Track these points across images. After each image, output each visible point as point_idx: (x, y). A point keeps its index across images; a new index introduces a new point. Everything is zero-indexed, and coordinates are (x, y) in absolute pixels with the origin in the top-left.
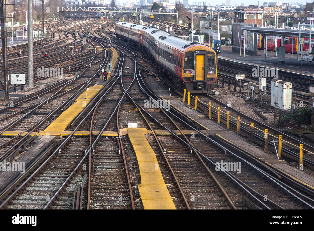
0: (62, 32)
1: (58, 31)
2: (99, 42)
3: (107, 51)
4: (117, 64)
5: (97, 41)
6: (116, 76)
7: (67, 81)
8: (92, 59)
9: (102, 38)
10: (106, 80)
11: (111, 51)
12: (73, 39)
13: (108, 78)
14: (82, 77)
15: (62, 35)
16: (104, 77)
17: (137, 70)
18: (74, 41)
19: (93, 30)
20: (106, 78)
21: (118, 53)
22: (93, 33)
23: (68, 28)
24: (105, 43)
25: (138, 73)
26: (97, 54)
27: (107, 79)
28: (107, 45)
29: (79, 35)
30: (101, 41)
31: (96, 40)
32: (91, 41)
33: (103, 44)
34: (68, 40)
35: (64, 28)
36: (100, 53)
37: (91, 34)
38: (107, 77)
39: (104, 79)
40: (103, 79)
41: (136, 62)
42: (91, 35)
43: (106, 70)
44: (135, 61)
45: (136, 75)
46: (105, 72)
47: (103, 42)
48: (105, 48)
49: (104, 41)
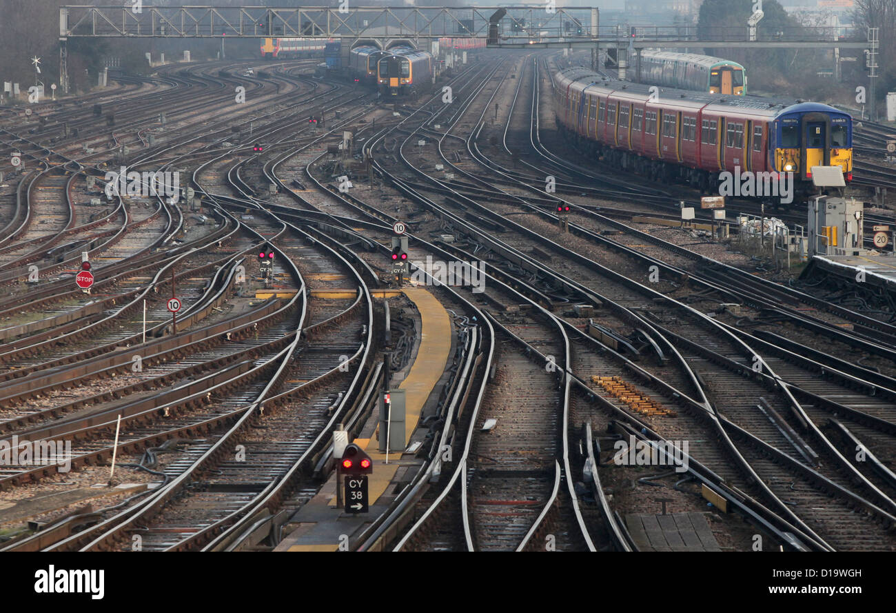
0: (82, 177)
1: (60, 171)
2: (332, 244)
3: (379, 304)
4: (442, 396)
5: (320, 237)
6: (428, 481)
7: (97, 518)
8: (280, 361)
9: (354, 218)
10: (359, 506)
11: (412, 305)
12: (157, 224)
13: (372, 500)
14: (195, 485)
15: (83, 199)
16: (349, 490)
17: (577, 435)
18: (159, 244)
19: (293, 162)
20: (359, 495)
21: (453, 318)
22: (295, 185)
23: (128, 150)
24: (374, 250)
25: (578, 461)
26: (315, 331)
27: (364, 501)
28: (383, 265)
29: (197, 195)
30: (346, 238)
31: (313, 233)
32: (279, 241)
33: (354, 261)
34: (122, 236)
35: (100, 150)
36: (334, 324)
37: (282, 190)
38: (364, 489)
39: (350, 501)
40: (339, 500)
41: (574, 386)
42: (283, 201)
43: (361, 443)
44: (569, 378)
45: (563, 471)
46: (351, 452)
47: (360, 246)
48: (372, 284)
49: (367, 236)
